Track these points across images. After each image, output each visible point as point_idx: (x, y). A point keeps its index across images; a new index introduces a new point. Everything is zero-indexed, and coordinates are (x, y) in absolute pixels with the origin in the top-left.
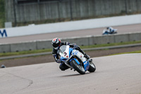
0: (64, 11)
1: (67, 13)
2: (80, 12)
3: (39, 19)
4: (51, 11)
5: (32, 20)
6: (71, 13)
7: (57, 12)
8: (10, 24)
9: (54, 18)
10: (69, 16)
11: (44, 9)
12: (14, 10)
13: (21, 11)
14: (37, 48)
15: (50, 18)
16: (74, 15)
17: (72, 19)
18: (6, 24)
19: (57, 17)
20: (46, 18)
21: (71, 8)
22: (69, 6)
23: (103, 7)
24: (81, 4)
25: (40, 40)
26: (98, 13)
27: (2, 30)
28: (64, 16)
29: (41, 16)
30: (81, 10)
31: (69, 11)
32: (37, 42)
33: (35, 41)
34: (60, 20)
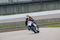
0: (15, 10)
1: (17, 11)
2: (22, 10)
3: (5, 13)
4: (10, 10)
5: (2, 14)
6: (18, 11)
7: (12, 10)
9: (11, 13)
10: (18, 12)
11: (7, 9)
14: (4, 26)
15: (10, 13)
17: (19, 13)
19: (12, 12)
20: (8, 13)
21: (18, 9)
22: (17, 8)
23: (32, 8)
24: (23, 7)
25: (5, 22)
26: (30, 10)
28: (15, 12)
30: (23, 9)
31: (18, 10)
32: (4, 23)
33: (3, 23)
34: (14, 14)
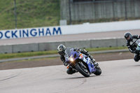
0: (119, 11)
1: (122, 13)
2: (134, 12)
3: (93, 17)
4: (106, 10)
5: (86, 19)
6: (126, 13)
7: (112, 11)
8: (65, 22)
9: (108, 17)
10: (124, 15)
11: (99, 8)
12: (70, 8)
13: (76, 10)
14: (91, 47)
15: (105, 17)
16: (129, 15)
17: (126, 19)
18: (61, 22)
19: (112, 16)
20: (100, 17)
21: (126, 8)
22: (124, 6)
24: (136, 4)
25: (95, 39)
27: (57, 28)
28: (119, 15)
29: (95, 15)
30: (136, 10)
31: (124, 10)
32: (91, 41)
33: (89, 39)
34: (115, 19)
